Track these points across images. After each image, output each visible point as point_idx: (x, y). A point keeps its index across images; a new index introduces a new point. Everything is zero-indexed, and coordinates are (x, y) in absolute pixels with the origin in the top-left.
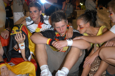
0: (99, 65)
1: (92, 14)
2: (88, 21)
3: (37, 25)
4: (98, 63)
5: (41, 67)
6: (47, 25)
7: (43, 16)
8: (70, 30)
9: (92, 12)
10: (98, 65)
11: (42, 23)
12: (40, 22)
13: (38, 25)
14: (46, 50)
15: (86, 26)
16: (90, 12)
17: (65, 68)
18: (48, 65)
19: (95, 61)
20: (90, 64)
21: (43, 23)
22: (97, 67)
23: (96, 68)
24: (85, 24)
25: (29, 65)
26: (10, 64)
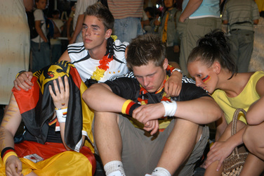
0: (243, 165)
1: (215, 40)
2: (213, 60)
3: (97, 63)
4: (239, 160)
5: (106, 167)
6: (122, 62)
7: (113, 41)
8: (174, 77)
9: (214, 37)
10: (240, 165)
11: (110, 57)
12: (106, 55)
13: (101, 62)
14: (118, 125)
15: (214, 70)
16: (208, 38)
17: (161, 168)
18: (122, 160)
19: (233, 154)
20: (222, 161)
21: (112, 57)
22: (238, 169)
23: (234, 171)
24: (209, 68)
25: (78, 161)
26: (33, 158)
